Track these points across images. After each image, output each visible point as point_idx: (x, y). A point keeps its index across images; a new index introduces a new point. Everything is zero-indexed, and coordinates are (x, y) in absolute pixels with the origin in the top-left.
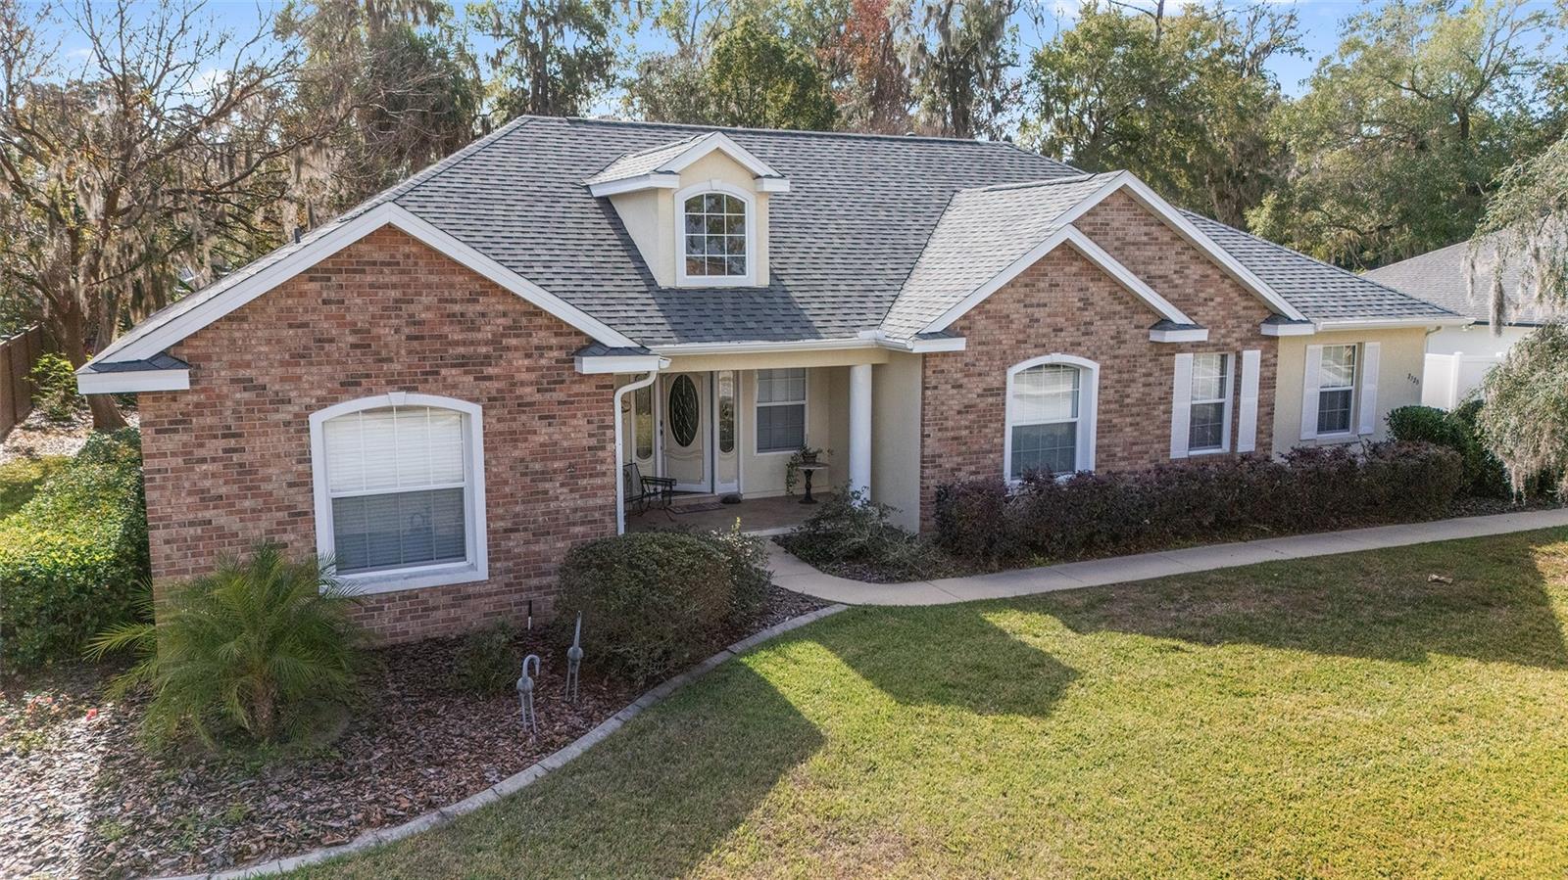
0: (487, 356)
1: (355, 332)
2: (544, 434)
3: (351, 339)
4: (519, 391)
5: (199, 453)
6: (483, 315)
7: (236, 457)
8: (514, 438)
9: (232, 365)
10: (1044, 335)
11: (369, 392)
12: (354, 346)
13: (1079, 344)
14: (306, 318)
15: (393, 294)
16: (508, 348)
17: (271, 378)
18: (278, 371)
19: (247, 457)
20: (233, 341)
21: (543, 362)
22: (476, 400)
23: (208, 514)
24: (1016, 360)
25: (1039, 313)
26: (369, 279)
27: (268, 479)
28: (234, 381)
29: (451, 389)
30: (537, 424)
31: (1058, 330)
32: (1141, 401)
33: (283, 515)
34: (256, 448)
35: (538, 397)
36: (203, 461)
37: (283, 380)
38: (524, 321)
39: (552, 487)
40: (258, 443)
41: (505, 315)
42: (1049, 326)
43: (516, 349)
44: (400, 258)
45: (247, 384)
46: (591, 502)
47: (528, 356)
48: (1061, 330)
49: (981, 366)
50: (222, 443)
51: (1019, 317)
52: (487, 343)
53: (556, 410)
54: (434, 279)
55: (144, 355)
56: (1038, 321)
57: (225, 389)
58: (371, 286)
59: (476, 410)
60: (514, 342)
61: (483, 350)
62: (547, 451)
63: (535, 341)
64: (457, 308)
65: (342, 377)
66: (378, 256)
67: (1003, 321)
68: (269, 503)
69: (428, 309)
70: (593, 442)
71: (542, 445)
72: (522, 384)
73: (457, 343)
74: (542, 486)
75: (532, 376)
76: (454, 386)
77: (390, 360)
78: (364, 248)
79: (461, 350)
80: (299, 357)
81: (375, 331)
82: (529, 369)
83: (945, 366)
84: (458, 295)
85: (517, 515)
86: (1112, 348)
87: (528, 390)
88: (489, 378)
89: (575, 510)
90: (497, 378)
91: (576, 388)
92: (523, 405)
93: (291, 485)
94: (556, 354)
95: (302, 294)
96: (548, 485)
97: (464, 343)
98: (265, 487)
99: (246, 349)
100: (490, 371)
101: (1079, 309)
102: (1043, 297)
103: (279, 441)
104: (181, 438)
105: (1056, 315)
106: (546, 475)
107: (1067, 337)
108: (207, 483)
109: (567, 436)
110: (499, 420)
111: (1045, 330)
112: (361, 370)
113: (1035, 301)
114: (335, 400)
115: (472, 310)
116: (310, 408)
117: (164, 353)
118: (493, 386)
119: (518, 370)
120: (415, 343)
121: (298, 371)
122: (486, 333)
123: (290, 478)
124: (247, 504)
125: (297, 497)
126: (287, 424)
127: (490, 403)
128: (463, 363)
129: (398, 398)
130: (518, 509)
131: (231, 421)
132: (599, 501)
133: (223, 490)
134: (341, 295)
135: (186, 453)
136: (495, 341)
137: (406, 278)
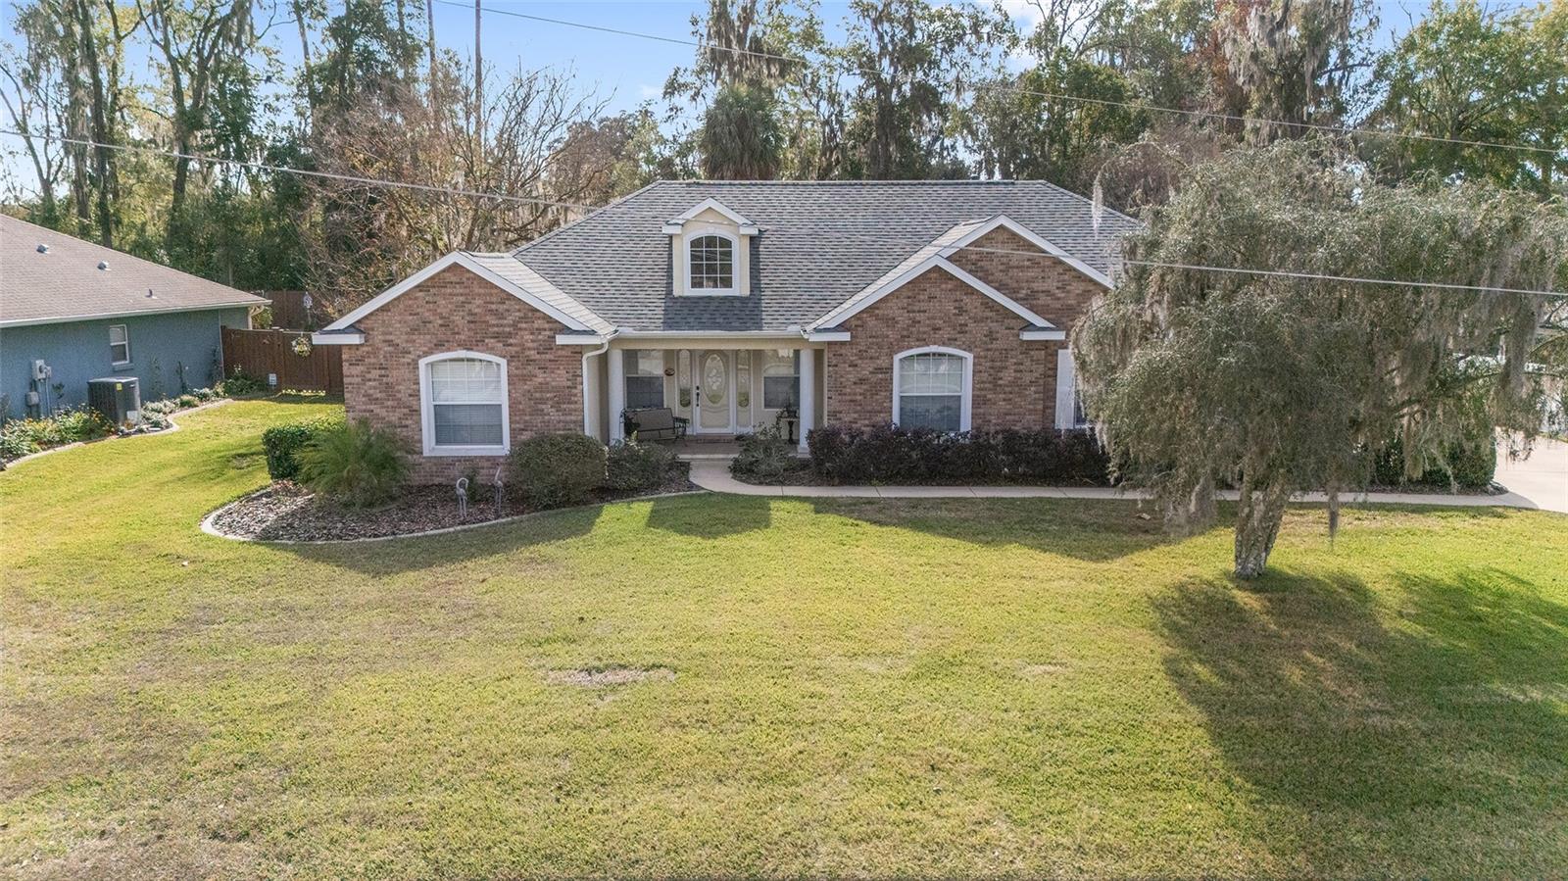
0: (510, 333)
1: (441, 318)
2: (541, 377)
3: (440, 322)
4: (527, 353)
5: (368, 376)
6: (508, 311)
7: (385, 379)
8: (524, 378)
9: (384, 333)
10: (925, 333)
11: (448, 350)
12: (441, 325)
13: (956, 340)
14: (419, 310)
15: (462, 299)
16: (520, 329)
17: (400, 340)
18: (404, 337)
19: (390, 380)
20: (384, 321)
21: (540, 337)
22: (504, 357)
23: (372, 407)
24: (902, 349)
25: (919, 317)
26: (449, 291)
27: (399, 392)
28: (385, 341)
29: (491, 350)
30: (537, 371)
31: (936, 329)
32: (1012, 384)
33: (406, 411)
34: (394, 375)
35: (538, 356)
36: (370, 380)
37: (407, 341)
38: (530, 314)
39: (547, 408)
40: (395, 372)
41: (519, 311)
42: (928, 326)
43: (525, 329)
44: (464, 280)
45: (390, 343)
46: (568, 418)
47: (532, 334)
48: (939, 329)
49: (872, 352)
50: (378, 372)
51: (903, 319)
52: (509, 326)
53: (548, 364)
54: (482, 291)
55: (342, 327)
56: (919, 322)
57: (380, 345)
58: (450, 294)
59: (503, 362)
60: (524, 325)
61: (507, 329)
62: (543, 387)
63: (536, 325)
64: (494, 307)
65: (435, 341)
66: (454, 279)
67: (891, 322)
68: (400, 404)
69: (478, 306)
70: (569, 383)
71: (540, 384)
72: (529, 349)
73: (494, 325)
74: (540, 406)
75: (535, 345)
76: (492, 349)
77: (458, 333)
78: (447, 275)
79: (496, 329)
80: (414, 330)
81: (452, 318)
82: (532, 341)
83: (843, 351)
84: (494, 299)
85: (526, 422)
86: (985, 343)
87: (532, 352)
88: (511, 345)
89: (559, 422)
90: (515, 345)
91: (560, 353)
92: (529, 361)
93: (410, 395)
94: (547, 333)
95: (416, 298)
96: (544, 406)
97: (497, 326)
98: (399, 396)
99: (390, 325)
100: (511, 341)
101: (955, 314)
102: (923, 306)
103: (405, 373)
104: (360, 368)
105: (934, 318)
106: (543, 401)
107: (946, 333)
108: (371, 392)
109: (554, 380)
110: (517, 369)
111: (926, 329)
112: (444, 337)
113: (916, 308)
114: (432, 353)
115: (502, 308)
116: (420, 357)
117: (352, 326)
118: (513, 349)
119: (527, 341)
120: (472, 325)
121: (414, 337)
122: (509, 320)
123: (409, 391)
124: (390, 403)
125: (413, 402)
126: (409, 364)
127: (511, 359)
128: (496, 336)
129: (462, 353)
130: (527, 418)
131: (382, 361)
132: (573, 418)
133: (379, 395)
134: (435, 299)
135: (362, 375)
136: (514, 325)
137: (468, 291)
